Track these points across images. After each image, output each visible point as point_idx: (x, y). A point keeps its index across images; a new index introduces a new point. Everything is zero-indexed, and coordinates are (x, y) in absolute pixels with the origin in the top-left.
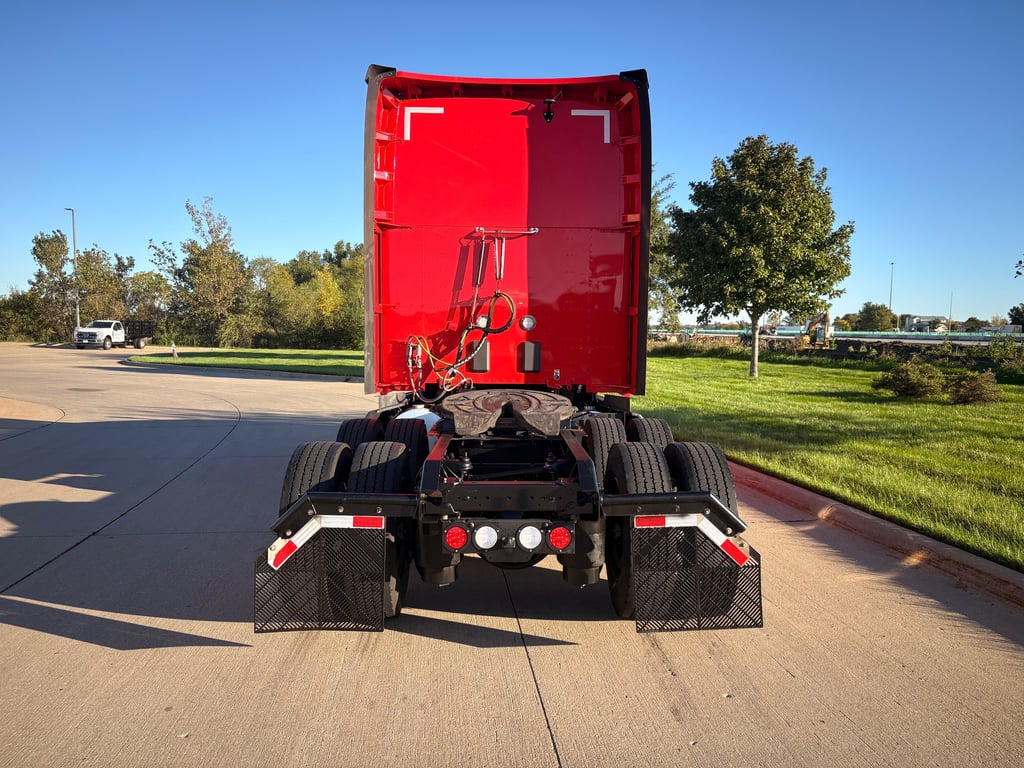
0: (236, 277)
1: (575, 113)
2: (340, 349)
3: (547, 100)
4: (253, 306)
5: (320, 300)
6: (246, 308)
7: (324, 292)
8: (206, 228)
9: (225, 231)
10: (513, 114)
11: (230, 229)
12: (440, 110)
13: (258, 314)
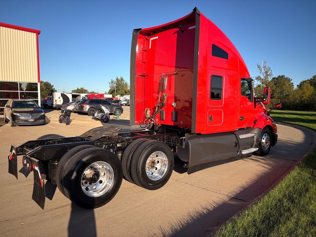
0: (273, 87)
1: (190, 28)
2: (309, 111)
3: (179, 26)
4: (277, 96)
5: (304, 93)
6: (275, 97)
7: (306, 90)
8: (263, 71)
9: (270, 72)
10: (174, 34)
11: (271, 71)
12: (157, 37)
13: (279, 98)
